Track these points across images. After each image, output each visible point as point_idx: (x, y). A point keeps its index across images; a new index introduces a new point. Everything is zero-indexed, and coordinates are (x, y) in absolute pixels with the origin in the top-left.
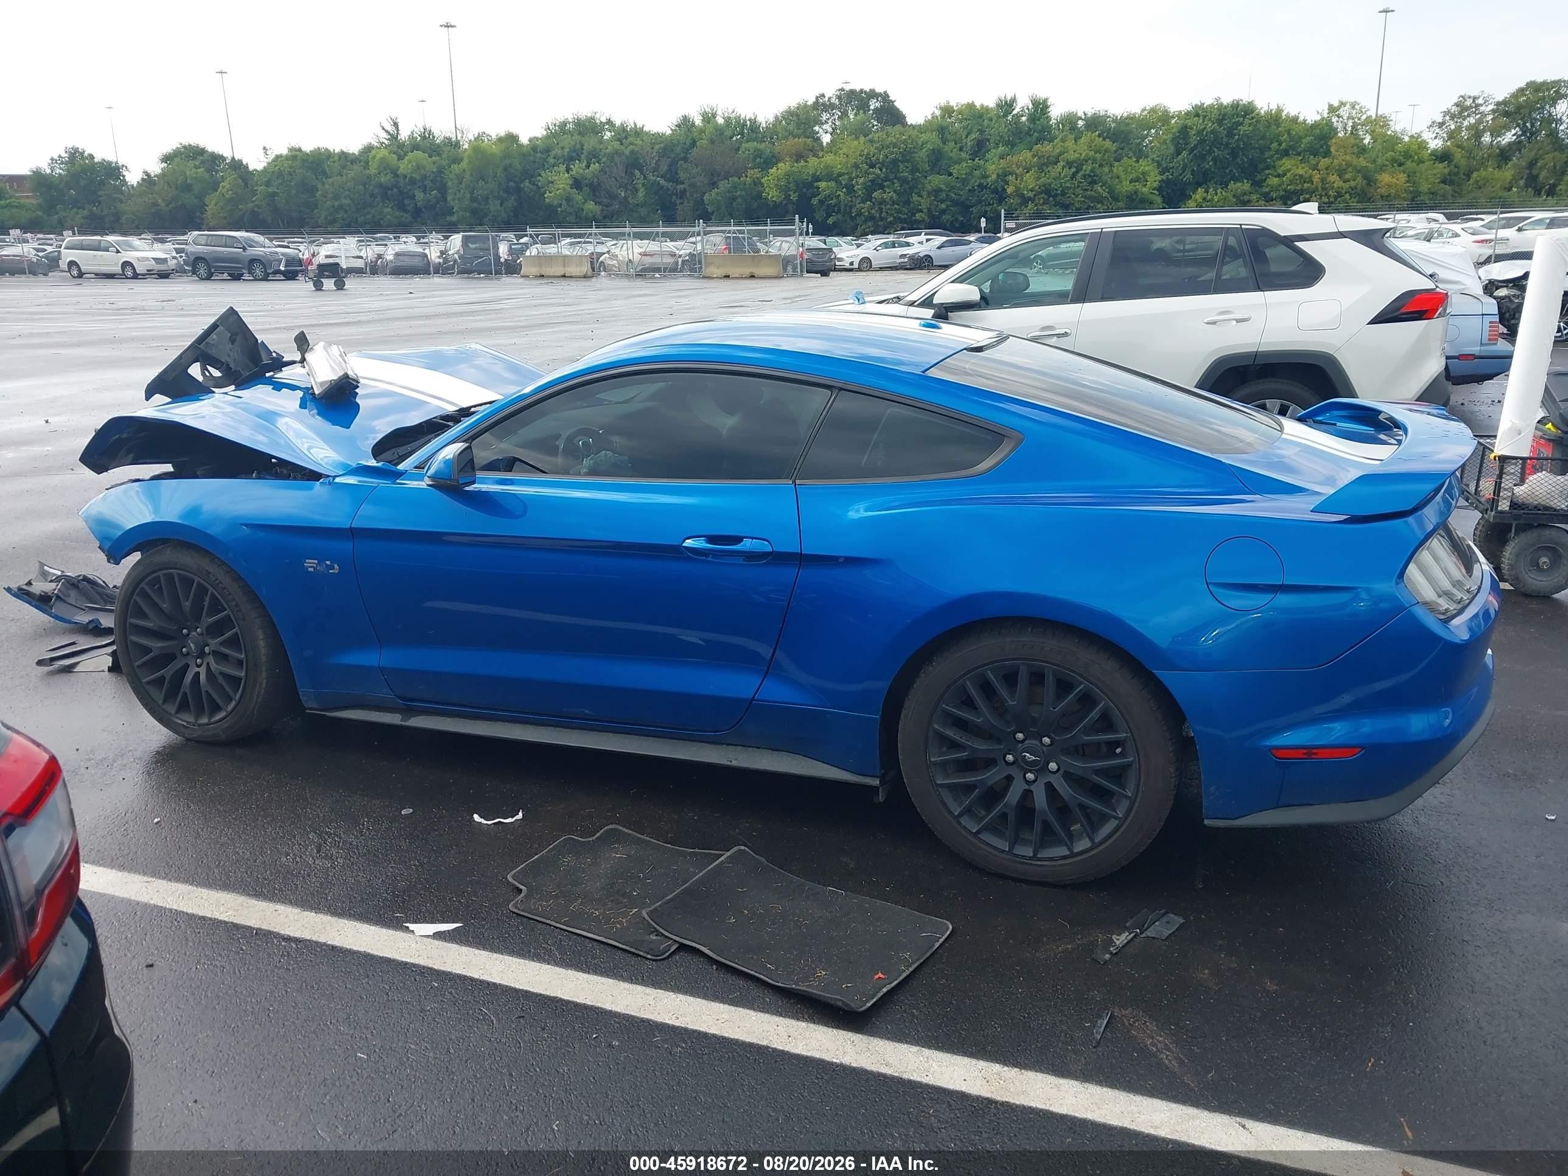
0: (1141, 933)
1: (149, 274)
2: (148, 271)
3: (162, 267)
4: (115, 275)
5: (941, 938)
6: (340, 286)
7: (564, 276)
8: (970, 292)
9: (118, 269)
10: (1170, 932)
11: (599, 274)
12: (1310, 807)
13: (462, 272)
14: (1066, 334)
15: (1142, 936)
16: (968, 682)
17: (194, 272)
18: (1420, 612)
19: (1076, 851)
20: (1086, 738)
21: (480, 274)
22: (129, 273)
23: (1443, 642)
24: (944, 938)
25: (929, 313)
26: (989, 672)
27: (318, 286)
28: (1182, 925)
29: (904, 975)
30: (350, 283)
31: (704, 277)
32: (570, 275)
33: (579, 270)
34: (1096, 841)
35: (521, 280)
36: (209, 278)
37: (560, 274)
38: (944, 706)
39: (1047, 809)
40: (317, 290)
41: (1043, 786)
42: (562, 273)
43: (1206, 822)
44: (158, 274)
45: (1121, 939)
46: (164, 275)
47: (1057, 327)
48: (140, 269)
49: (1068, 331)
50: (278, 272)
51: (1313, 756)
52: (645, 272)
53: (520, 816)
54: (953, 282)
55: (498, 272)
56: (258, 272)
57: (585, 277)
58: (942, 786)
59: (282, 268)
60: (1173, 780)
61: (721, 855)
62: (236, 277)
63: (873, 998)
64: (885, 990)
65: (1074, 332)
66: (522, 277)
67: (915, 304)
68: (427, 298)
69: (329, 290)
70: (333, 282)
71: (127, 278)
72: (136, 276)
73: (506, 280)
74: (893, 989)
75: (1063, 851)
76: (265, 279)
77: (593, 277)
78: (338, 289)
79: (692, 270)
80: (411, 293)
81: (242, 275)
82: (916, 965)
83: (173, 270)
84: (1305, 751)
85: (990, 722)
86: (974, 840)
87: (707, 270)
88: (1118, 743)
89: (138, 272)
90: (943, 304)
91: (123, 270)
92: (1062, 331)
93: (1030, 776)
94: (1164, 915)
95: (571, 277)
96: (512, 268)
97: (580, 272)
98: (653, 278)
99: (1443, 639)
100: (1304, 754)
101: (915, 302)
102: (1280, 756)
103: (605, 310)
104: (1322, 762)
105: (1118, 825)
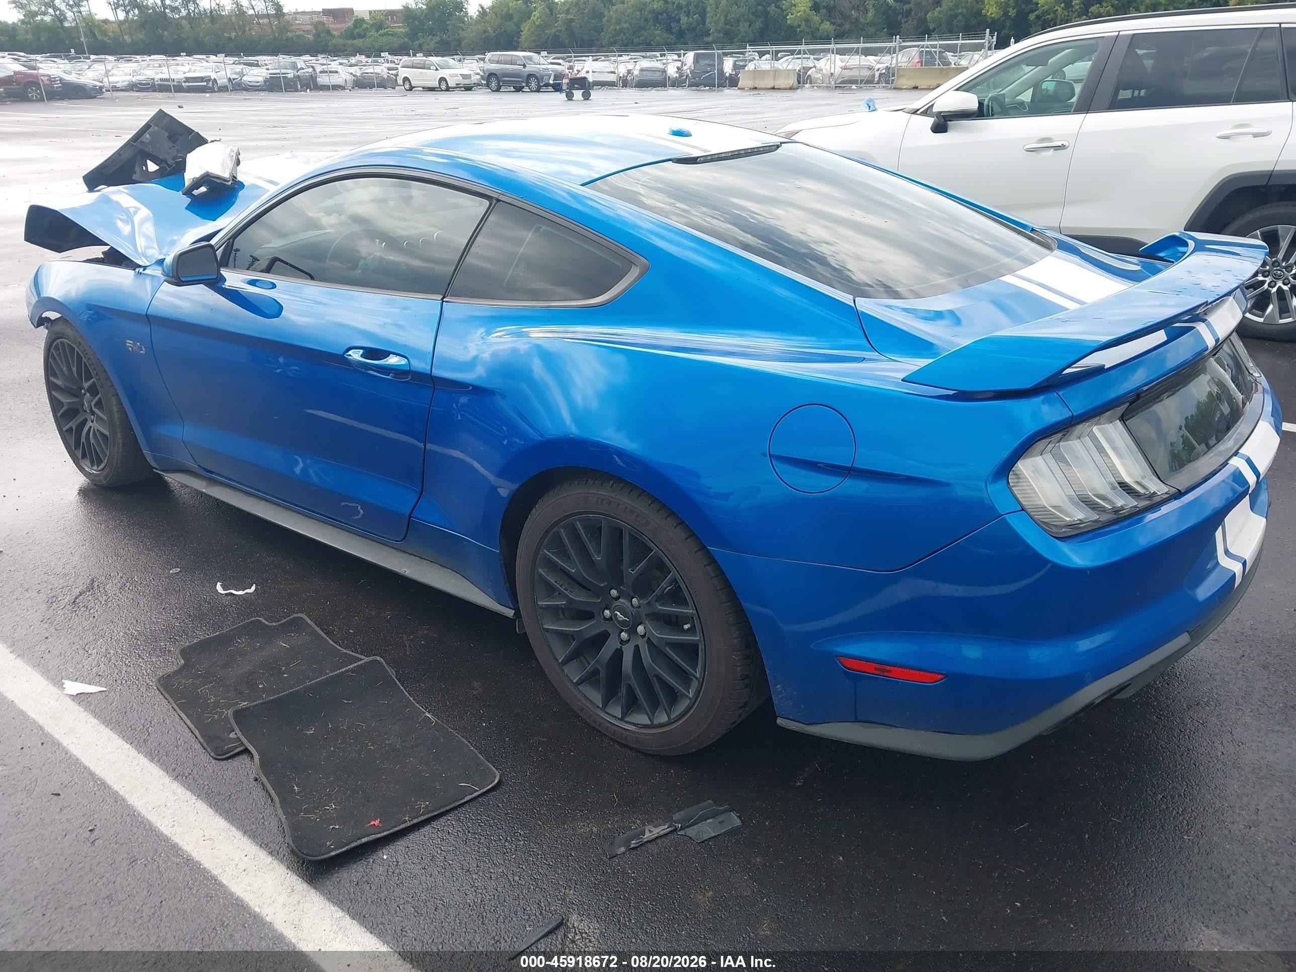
0: (682, 829)
1: (458, 87)
2: (457, 84)
3: (467, 82)
4: (435, 88)
5: (478, 791)
6: (586, 96)
7: (773, 88)
8: (970, 101)
9: (436, 84)
10: (716, 835)
11: (804, 86)
12: (893, 729)
13: (690, 85)
14: (1062, 147)
15: (682, 832)
16: (562, 531)
17: (488, 85)
18: (1017, 523)
19: (656, 722)
20: (660, 607)
21: (705, 87)
22: (443, 87)
23: (1050, 565)
24: (482, 791)
25: (930, 121)
26: (578, 523)
27: (570, 97)
28: (738, 828)
29: (403, 826)
30: (594, 94)
31: (895, 89)
32: (778, 87)
33: (786, 82)
34: (672, 717)
35: (739, 92)
36: (498, 90)
37: (770, 86)
38: (545, 551)
39: (631, 674)
40: (569, 100)
41: (633, 648)
42: (771, 86)
43: (779, 721)
44: (464, 88)
45: (652, 832)
46: (468, 88)
47: (1055, 139)
48: (451, 84)
49: (1066, 143)
50: (547, 85)
51: (886, 674)
52: (844, 84)
53: (253, 588)
54: (957, 90)
55: (721, 85)
56: (533, 85)
57: (791, 89)
58: (548, 630)
59: (551, 82)
60: (739, 669)
61: (361, 660)
62: (519, 89)
63: (344, 847)
64: (364, 840)
65: (1072, 145)
66: (739, 89)
67: (919, 112)
68: (647, 107)
69: (578, 100)
70: (581, 93)
71: (442, 91)
72: (448, 89)
73: (727, 91)
74: (379, 839)
75: (643, 719)
76: (538, 91)
77: (797, 89)
78: (585, 99)
79: (887, 82)
80: (636, 103)
81: (523, 87)
82: (425, 817)
83: (475, 84)
84: (878, 666)
85: (581, 574)
86: (572, 689)
87: (898, 82)
88: (686, 619)
89: (450, 86)
90: (941, 112)
91: (440, 84)
92: (1059, 144)
93: (624, 635)
94: (723, 812)
95: (779, 89)
96: (733, 82)
97: (788, 84)
98: (850, 89)
99: (1048, 561)
100: (876, 669)
101: (919, 110)
102: (849, 667)
103: (781, 118)
104: (898, 682)
105: (689, 705)
